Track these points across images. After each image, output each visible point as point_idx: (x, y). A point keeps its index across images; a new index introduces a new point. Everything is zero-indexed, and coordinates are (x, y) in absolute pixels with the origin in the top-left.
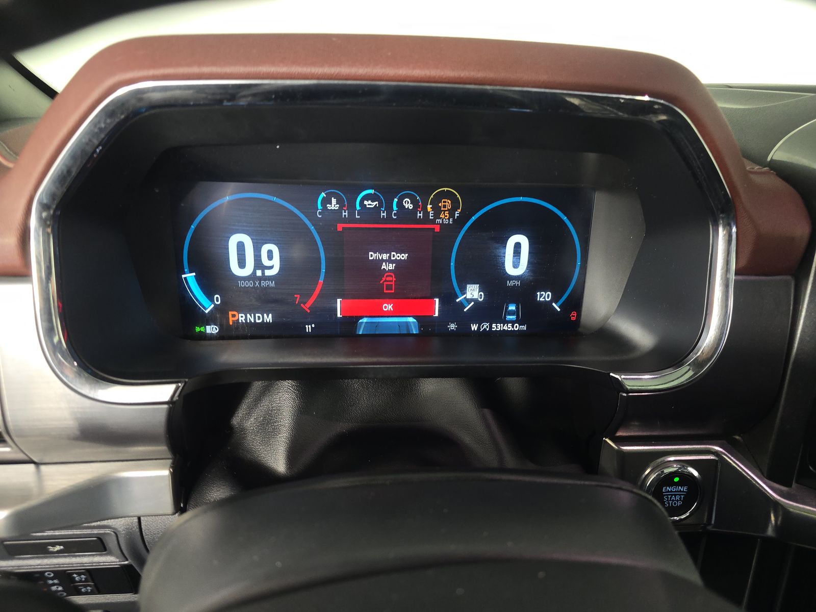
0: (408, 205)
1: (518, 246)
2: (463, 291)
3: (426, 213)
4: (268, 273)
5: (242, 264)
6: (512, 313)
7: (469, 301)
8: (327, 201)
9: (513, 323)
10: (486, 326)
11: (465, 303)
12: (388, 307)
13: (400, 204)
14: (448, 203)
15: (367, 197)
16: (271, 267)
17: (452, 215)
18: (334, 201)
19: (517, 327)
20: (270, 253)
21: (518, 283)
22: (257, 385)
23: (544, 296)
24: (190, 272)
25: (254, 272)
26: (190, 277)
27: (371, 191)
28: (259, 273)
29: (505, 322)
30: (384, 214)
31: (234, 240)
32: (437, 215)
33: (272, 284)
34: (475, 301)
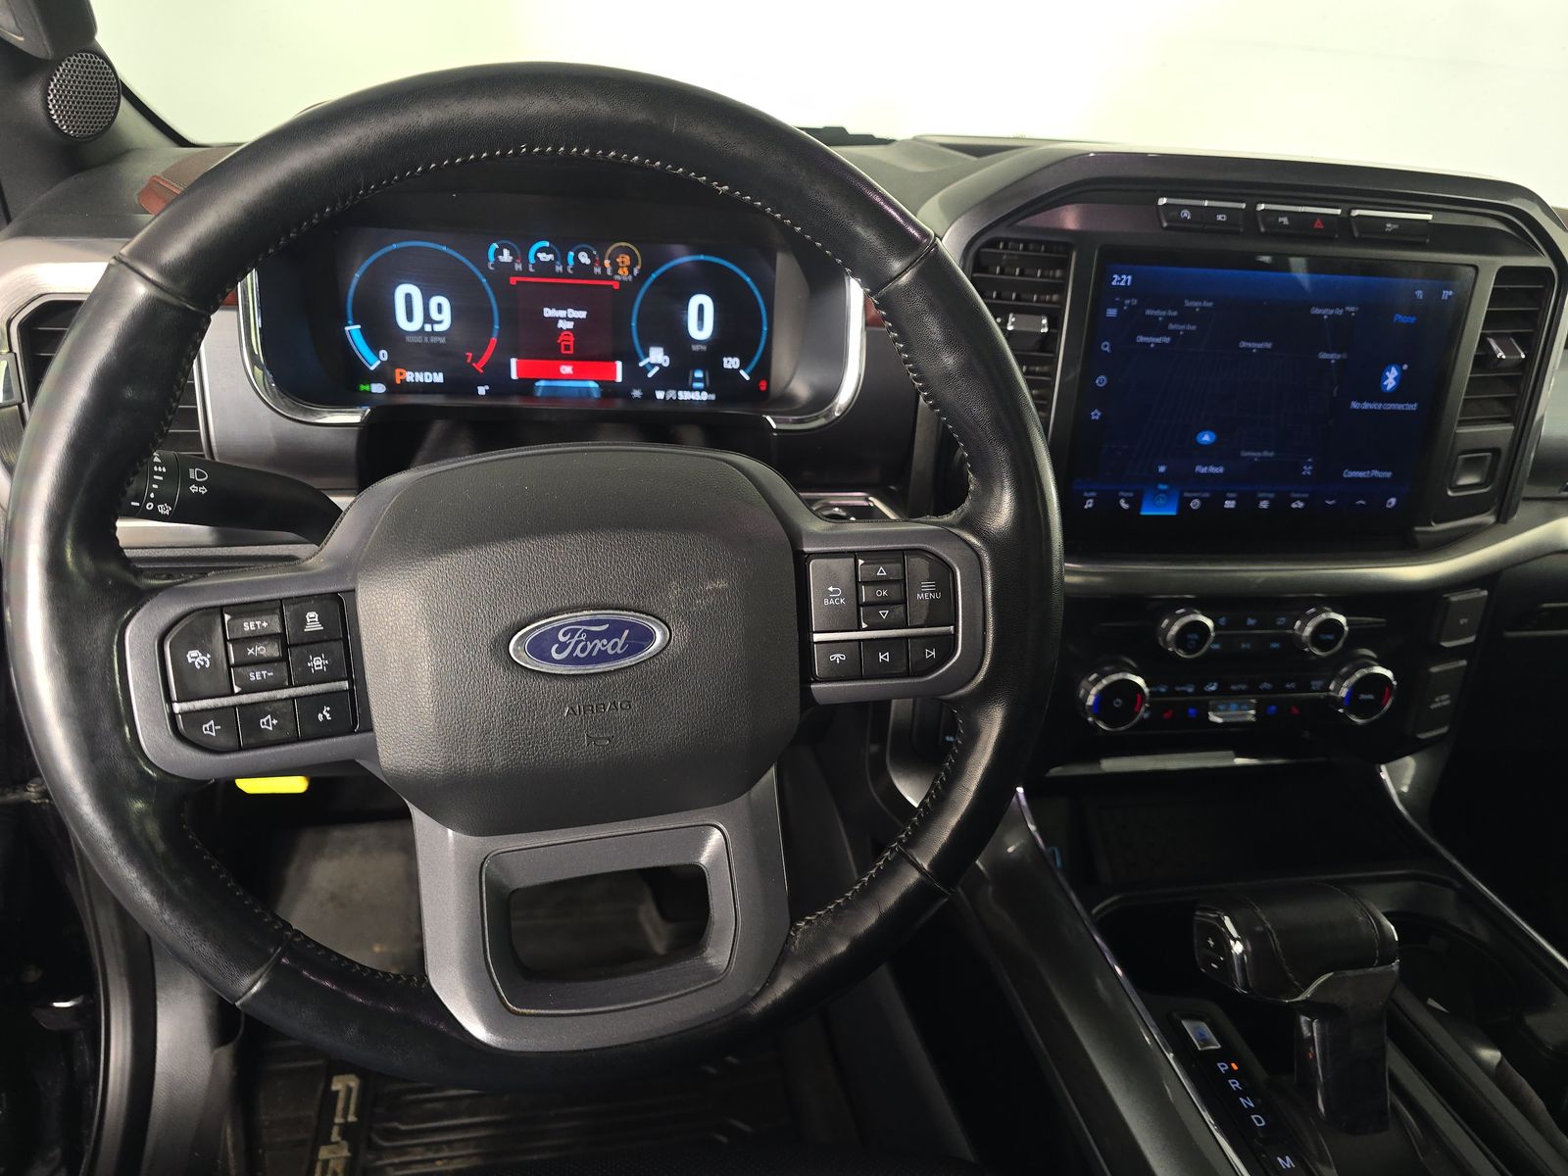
0: (584, 258)
1: (701, 308)
2: (647, 355)
3: (604, 269)
4: (438, 328)
5: (410, 317)
6: (698, 380)
7: (653, 365)
8: (498, 252)
9: (700, 390)
10: (672, 394)
11: (649, 367)
12: (567, 369)
13: (576, 258)
14: (627, 259)
15: (541, 250)
16: (440, 322)
17: (631, 272)
18: (506, 252)
19: (705, 396)
20: (440, 307)
21: (704, 348)
22: (438, 428)
23: (731, 363)
24: (355, 324)
25: (423, 327)
26: (353, 330)
27: (547, 244)
28: (428, 328)
29: (692, 389)
30: (559, 268)
31: (401, 291)
32: (615, 271)
33: (442, 340)
34: (660, 365)
